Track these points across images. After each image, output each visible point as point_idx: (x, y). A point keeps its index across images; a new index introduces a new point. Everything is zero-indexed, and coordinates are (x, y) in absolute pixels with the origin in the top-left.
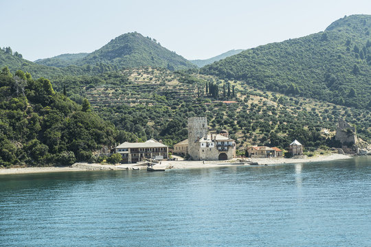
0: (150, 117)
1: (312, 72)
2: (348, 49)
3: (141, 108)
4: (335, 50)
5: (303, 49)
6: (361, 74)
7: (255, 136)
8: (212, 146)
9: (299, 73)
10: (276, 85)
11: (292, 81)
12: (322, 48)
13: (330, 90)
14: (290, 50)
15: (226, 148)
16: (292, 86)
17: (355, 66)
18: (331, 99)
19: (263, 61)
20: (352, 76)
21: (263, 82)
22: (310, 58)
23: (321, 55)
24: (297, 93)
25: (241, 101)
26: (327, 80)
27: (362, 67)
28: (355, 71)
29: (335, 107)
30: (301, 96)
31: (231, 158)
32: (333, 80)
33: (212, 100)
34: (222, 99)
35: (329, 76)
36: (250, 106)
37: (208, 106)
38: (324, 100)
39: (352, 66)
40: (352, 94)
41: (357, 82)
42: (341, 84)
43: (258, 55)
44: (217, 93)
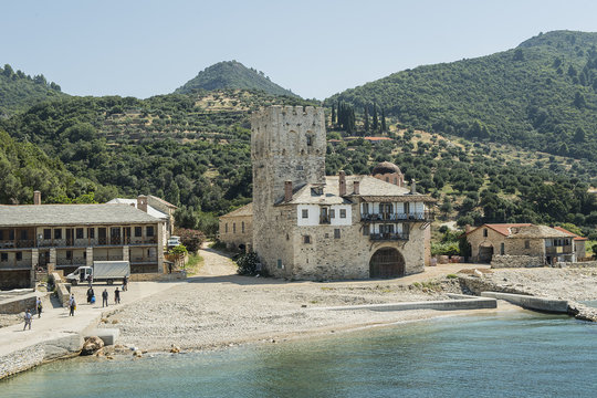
0: (213, 162)
1: (506, 104)
2: (560, 71)
3: (204, 148)
4: (539, 72)
5: (487, 71)
6: (588, 107)
7: (446, 200)
8: (345, 220)
9: (485, 106)
10: (450, 123)
11: (475, 116)
12: (516, 70)
13: (539, 132)
14: (466, 71)
15: (399, 228)
16: (476, 124)
17: (578, 94)
18: (542, 146)
19: (425, 88)
20: (574, 110)
21: (427, 118)
22: (500, 84)
23: (519, 80)
24: (486, 135)
25: (399, 138)
26: (531, 117)
27: (588, 97)
28: (578, 102)
29: (552, 159)
30: (492, 140)
31: (418, 270)
32: (543, 117)
33: (344, 136)
34: (362, 134)
35: (535, 111)
36: (416, 145)
37: (335, 144)
38: (531, 147)
39: (573, 94)
40: (579, 137)
41: (583, 118)
42: (556, 122)
43: (416, 78)
44: (353, 124)
